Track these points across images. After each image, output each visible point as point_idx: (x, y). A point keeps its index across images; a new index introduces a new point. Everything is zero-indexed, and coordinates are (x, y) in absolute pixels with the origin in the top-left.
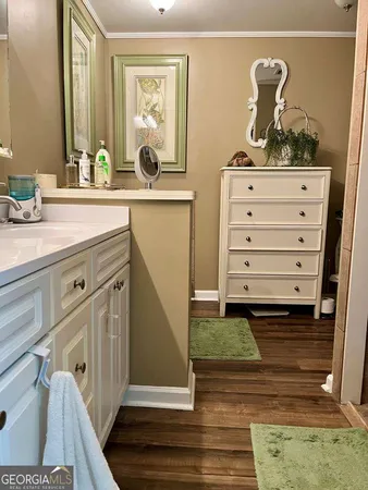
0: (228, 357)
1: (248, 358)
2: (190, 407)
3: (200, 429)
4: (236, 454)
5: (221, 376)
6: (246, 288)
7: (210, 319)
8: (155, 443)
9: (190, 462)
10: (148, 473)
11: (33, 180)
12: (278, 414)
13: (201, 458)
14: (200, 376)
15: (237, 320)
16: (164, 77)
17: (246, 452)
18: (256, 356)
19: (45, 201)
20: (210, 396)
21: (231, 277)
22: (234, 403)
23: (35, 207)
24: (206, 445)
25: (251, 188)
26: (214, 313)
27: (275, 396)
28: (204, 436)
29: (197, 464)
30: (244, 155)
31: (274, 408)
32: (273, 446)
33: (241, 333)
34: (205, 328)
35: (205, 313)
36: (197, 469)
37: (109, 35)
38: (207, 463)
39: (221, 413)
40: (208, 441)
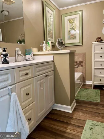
0: (89, 100)
1: (95, 101)
2: (71, 112)
3: (71, 118)
4: (79, 127)
5: (84, 105)
6: (100, 80)
7: (88, 89)
8: (57, 119)
9: (65, 126)
10: (52, 126)
11: (31, 50)
12: (97, 118)
13: (68, 125)
14: (78, 104)
15: (97, 90)
16: (76, 18)
17: (82, 127)
18: (99, 101)
19: (34, 55)
20: (78, 110)
21: (95, 77)
22: (85, 113)
23: (31, 56)
24: (71, 123)
25: (102, 48)
26: (90, 87)
27: (100, 113)
28: (72, 120)
29: (66, 127)
30: (100, 38)
31: (97, 117)
32: (91, 127)
33: (96, 94)
34: (85, 92)
35: (87, 87)
36: (66, 128)
37: (60, 9)
38: (69, 127)
39: (80, 115)
40: (72, 122)
